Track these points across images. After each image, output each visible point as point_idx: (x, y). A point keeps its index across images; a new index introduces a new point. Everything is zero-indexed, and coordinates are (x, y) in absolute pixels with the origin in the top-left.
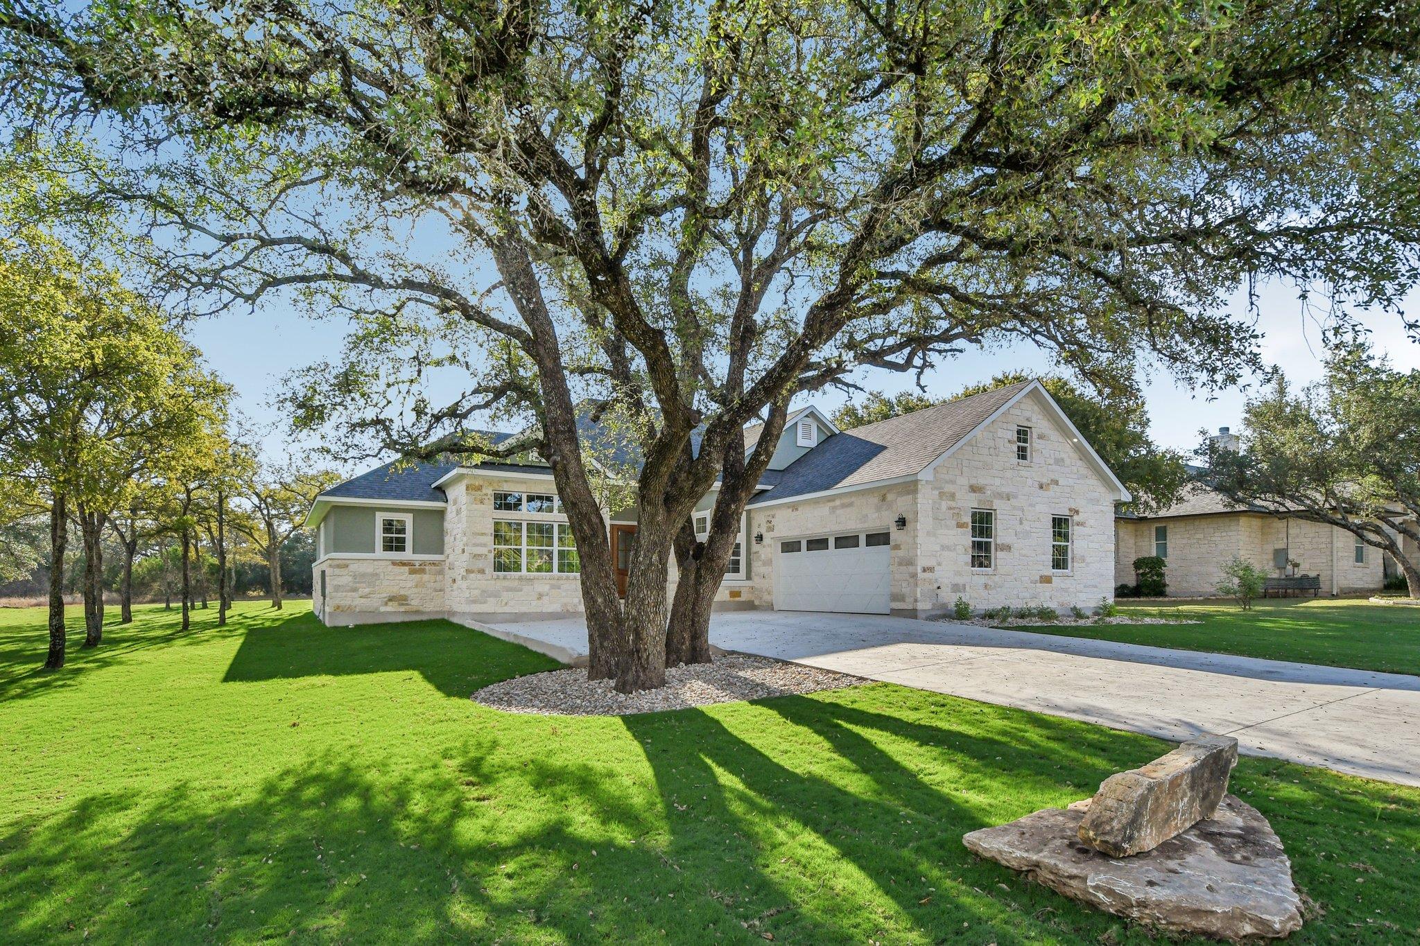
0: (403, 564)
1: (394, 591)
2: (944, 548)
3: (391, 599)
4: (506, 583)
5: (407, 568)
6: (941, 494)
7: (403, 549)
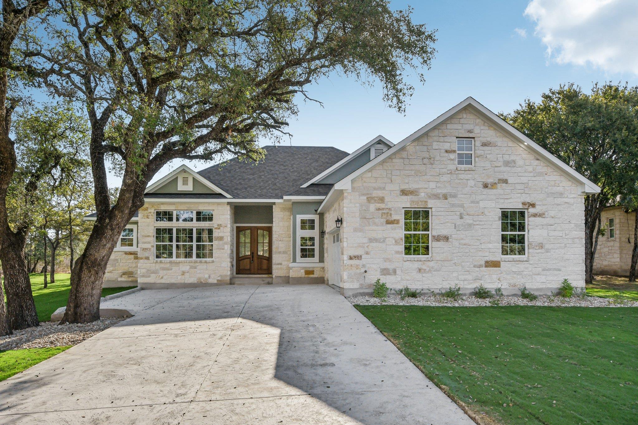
0: (131, 253)
1: (126, 269)
2: (371, 240)
3: (124, 274)
4: (162, 265)
5: (133, 256)
6: (370, 199)
7: (131, 245)
